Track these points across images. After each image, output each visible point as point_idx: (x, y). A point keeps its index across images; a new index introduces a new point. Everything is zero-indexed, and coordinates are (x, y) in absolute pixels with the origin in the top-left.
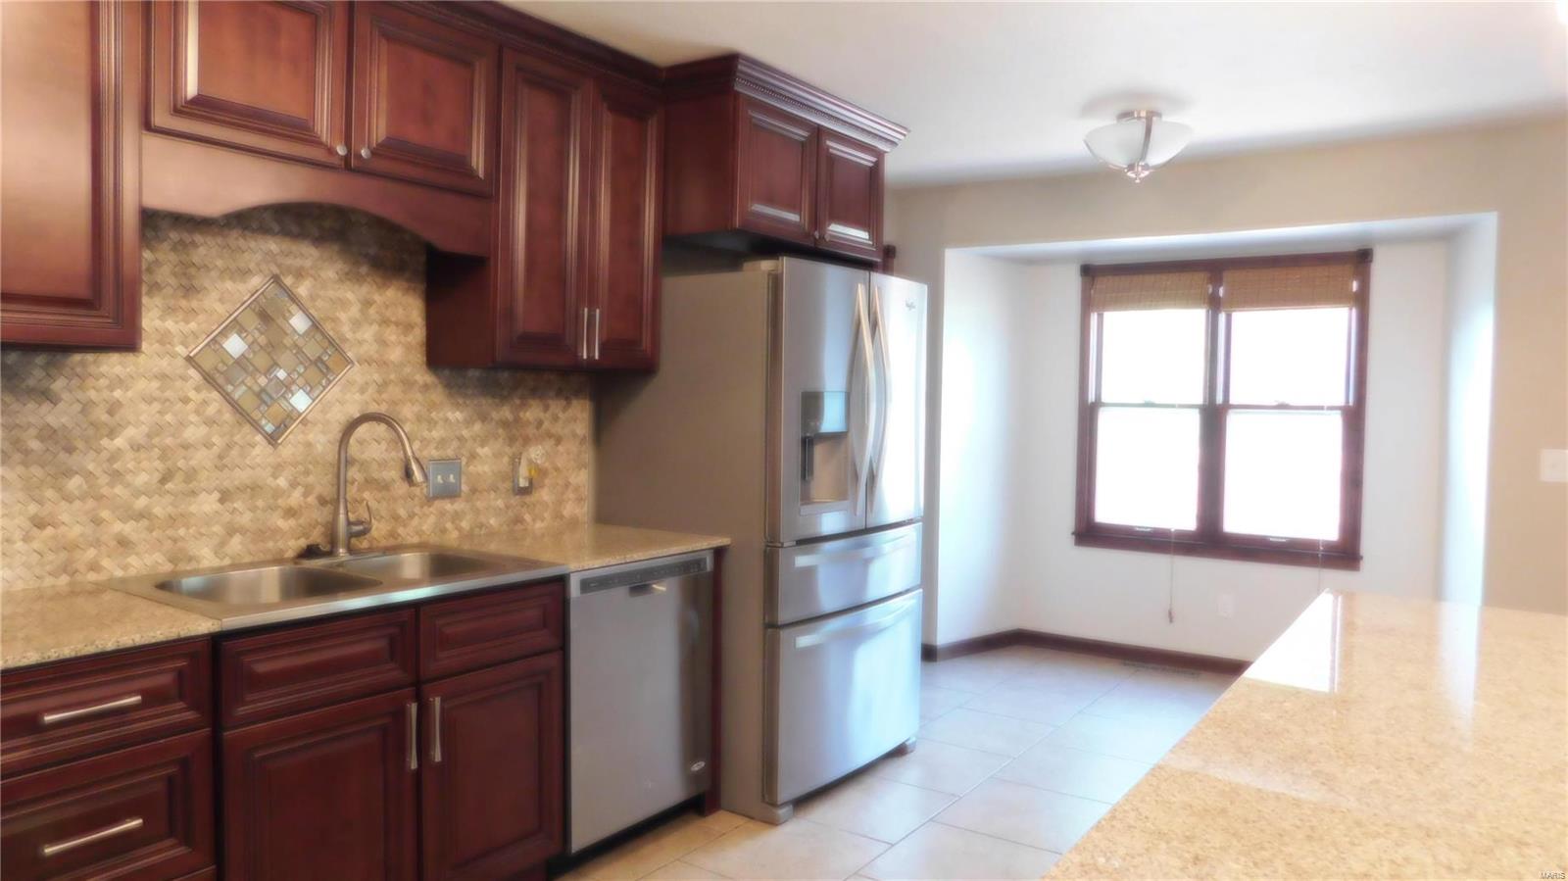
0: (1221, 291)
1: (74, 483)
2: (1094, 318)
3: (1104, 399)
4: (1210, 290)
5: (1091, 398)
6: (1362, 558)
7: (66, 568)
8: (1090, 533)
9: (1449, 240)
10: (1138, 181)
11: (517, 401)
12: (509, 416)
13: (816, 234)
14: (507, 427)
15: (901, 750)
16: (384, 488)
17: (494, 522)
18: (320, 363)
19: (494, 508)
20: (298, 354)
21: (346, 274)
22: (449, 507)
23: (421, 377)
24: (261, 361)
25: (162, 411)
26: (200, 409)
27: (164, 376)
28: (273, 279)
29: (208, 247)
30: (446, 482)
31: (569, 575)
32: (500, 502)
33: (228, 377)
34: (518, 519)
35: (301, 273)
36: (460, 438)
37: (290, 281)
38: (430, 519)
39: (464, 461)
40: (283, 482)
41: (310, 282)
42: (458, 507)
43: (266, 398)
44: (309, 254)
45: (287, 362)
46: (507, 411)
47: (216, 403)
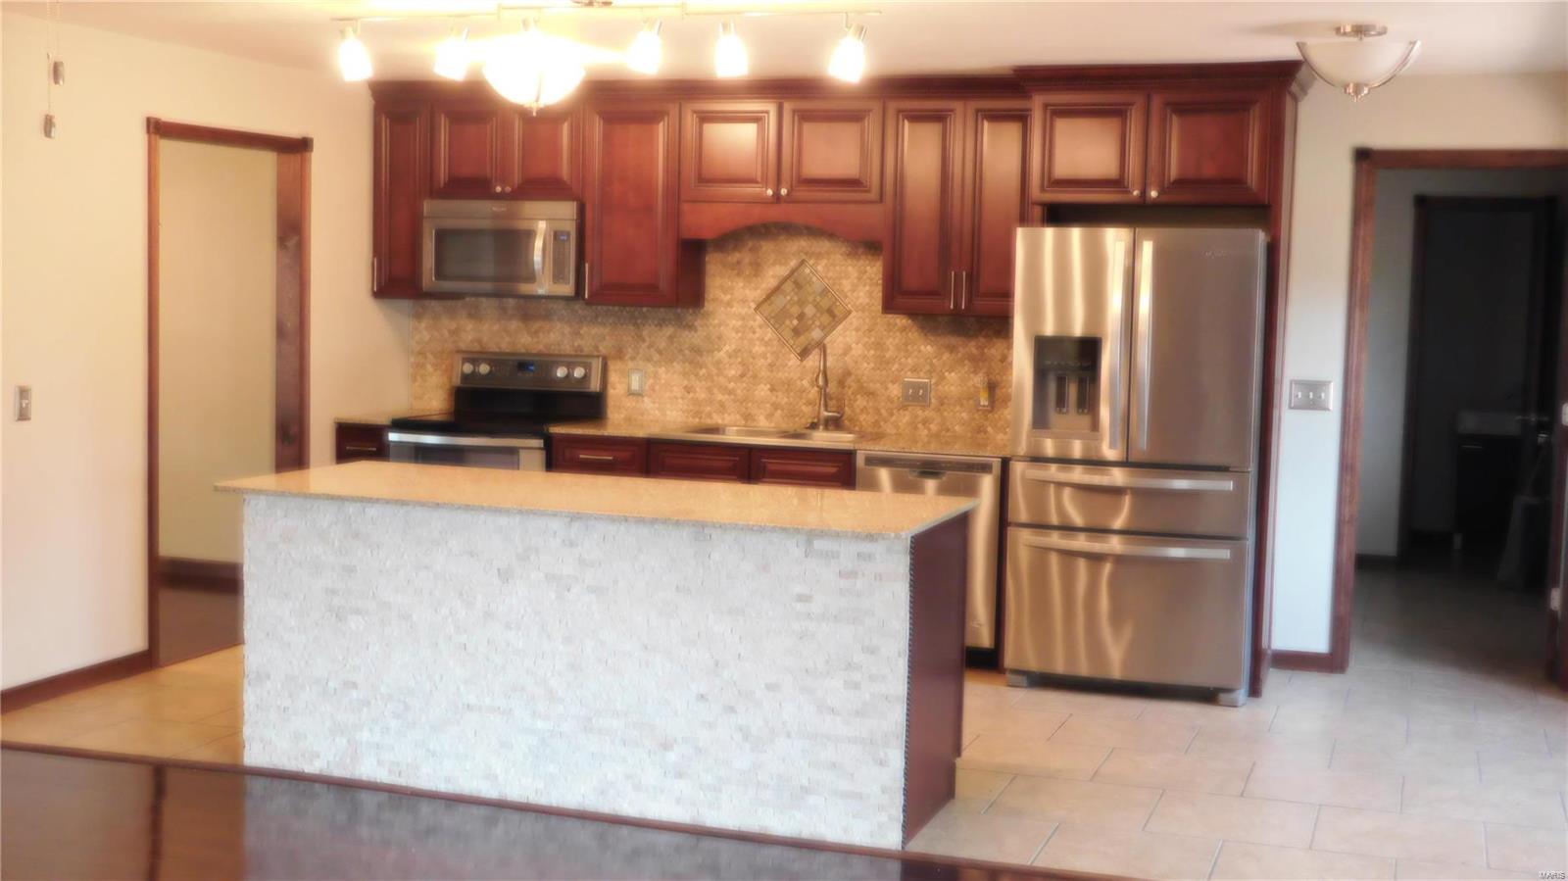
1: (703, 372)
7: (696, 412)
11: (982, 340)
12: (974, 351)
13: (1136, 193)
14: (973, 359)
15: (1207, 696)
16: (871, 394)
17: (957, 428)
18: (830, 312)
19: (959, 419)
20: (816, 305)
21: (849, 255)
22: (920, 412)
23: (901, 321)
24: (795, 310)
25: (741, 338)
26: (762, 338)
27: (743, 319)
28: (803, 262)
29: (767, 247)
30: (916, 396)
31: (855, 451)
32: (964, 415)
33: (776, 320)
34: (981, 430)
35: (818, 256)
36: (931, 364)
37: (811, 262)
38: (905, 418)
39: (933, 381)
40: (805, 383)
41: (825, 261)
42: (928, 413)
43: (797, 332)
44: (824, 245)
45: (810, 310)
46: (972, 347)
47: (770, 334)
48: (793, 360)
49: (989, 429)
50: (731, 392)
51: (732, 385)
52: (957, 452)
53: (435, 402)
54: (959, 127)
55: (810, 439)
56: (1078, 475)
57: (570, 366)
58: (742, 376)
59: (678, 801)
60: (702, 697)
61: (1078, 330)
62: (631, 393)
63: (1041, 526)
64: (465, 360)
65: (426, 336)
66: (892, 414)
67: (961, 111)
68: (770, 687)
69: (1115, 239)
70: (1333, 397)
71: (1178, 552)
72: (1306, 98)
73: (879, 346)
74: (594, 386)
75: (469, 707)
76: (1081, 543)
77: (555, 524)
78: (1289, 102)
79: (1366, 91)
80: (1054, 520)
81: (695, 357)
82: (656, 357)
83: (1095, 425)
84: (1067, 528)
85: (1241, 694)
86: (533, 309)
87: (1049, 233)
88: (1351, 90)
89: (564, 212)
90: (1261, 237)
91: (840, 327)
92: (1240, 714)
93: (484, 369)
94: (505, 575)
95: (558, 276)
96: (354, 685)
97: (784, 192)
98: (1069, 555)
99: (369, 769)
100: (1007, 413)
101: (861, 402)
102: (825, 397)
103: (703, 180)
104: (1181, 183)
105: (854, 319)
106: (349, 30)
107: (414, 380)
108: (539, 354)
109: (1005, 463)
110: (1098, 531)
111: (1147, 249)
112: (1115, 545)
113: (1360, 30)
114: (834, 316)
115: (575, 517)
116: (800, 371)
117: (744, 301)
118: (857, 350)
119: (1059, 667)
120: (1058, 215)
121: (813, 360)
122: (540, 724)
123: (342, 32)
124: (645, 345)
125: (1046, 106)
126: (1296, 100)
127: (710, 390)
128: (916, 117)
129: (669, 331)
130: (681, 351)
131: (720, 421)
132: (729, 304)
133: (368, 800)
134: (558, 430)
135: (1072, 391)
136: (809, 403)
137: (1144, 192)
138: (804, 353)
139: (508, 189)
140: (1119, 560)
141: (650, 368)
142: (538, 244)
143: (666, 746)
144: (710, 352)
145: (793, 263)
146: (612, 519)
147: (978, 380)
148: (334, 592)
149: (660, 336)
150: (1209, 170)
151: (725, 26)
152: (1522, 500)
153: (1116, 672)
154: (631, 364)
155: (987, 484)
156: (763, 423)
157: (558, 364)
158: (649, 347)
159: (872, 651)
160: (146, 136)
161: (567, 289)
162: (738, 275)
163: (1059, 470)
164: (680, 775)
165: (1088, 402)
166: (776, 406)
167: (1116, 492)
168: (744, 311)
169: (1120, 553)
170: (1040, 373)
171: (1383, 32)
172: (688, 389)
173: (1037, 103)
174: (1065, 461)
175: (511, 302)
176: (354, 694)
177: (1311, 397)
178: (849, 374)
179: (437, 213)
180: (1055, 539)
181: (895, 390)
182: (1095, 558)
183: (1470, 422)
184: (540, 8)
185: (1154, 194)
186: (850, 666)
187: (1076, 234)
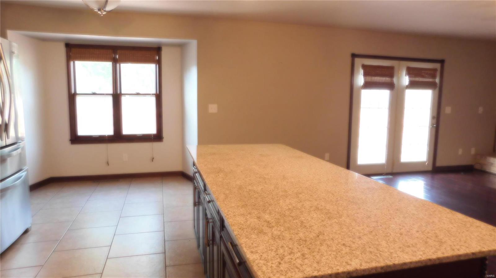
0: (117, 57)
2: (72, 63)
3: (78, 92)
4: (114, 56)
5: (73, 91)
6: (163, 138)
8: (76, 139)
9: (182, 47)
10: (102, 15)
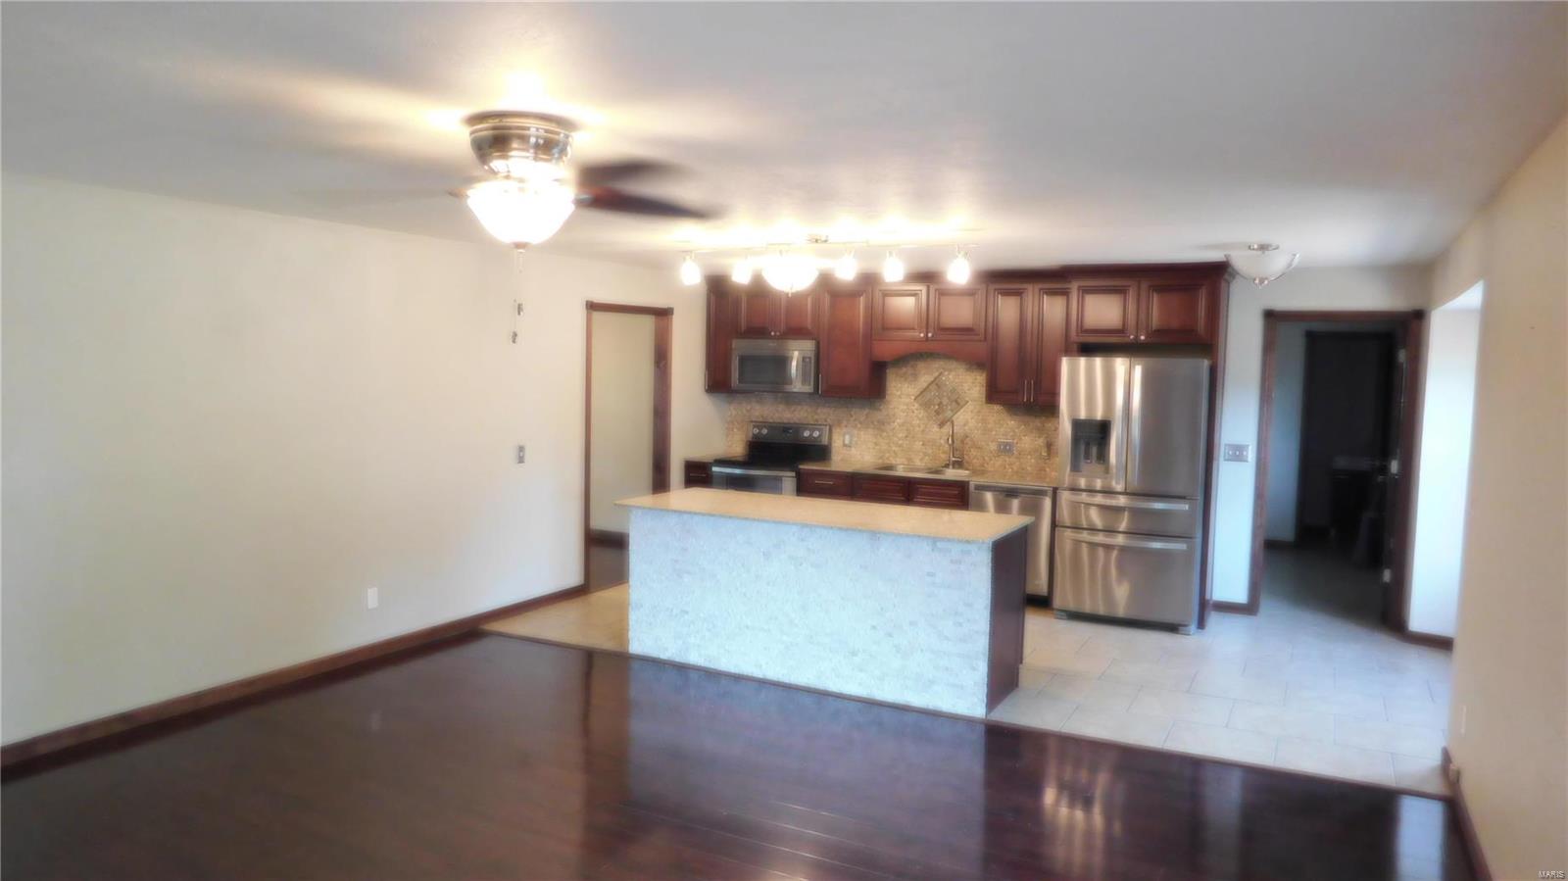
1: (885, 434)
7: (881, 458)
11: (1044, 418)
12: (1039, 424)
13: (1132, 337)
14: (1038, 429)
15: (1172, 628)
16: (979, 448)
17: (1029, 468)
18: (956, 402)
19: (1030, 462)
20: (949, 398)
21: (967, 370)
22: (1007, 459)
23: (997, 407)
24: (937, 401)
25: (907, 416)
26: (918, 415)
27: (907, 405)
28: (941, 374)
29: (921, 365)
30: (1006, 449)
31: (968, 482)
32: (1033, 461)
33: (926, 405)
34: (1042, 469)
35: (950, 371)
36: (1014, 431)
37: (946, 373)
38: (999, 462)
39: (1015, 441)
40: (942, 442)
41: (953, 373)
42: (1013, 459)
43: (938, 413)
44: (953, 364)
45: (945, 401)
46: (1037, 422)
47: (922, 414)
48: (935, 429)
49: (1048, 470)
50: (900, 446)
51: (900, 442)
52: (1030, 483)
53: (737, 448)
54: (1030, 297)
55: (943, 474)
56: (1099, 499)
57: (812, 430)
58: (906, 437)
59: (860, 684)
60: (874, 627)
61: (1099, 415)
62: (845, 445)
63: (1077, 528)
64: (754, 427)
65: (734, 413)
66: (991, 460)
67: (1031, 290)
68: (912, 623)
69: (1120, 364)
70: (1251, 454)
71: (1157, 545)
72: (1234, 281)
73: (984, 421)
74: (825, 441)
75: (747, 627)
76: (1100, 538)
77: (794, 529)
78: (1223, 284)
79: (1266, 282)
80: (1085, 524)
81: (880, 426)
82: (859, 426)
83: (1107, 470)
84: (1093, 529)
85: (1193, 627)
86: (791, 399)
87: (1082, 361)
88: (1257, 282)
89: (808, 346)
90: (1206, 363)
91: (962, 410)
92: (1192, 640)
93: (765, 431)
94: (767, 555)
95: (804, 381)
96: (687, 612)
97: (930, 335)
98: (1093, 545)
99: (694, 658)
100: (1057, 460)
101: (973, 452)
102: (954, 450)
103: (885, 328)
104: (1159, 332)
105: (970, 406)
106: (688, 257)
107: (727, 436)
108: (795, 423)
109: (1055, 490)
110: (1110, 531)
111: (1138, 371)
112: (1120, 540)
113: (1263, 248)
114: (958, 403)
115: (804, 526)
116: (938, 434)
117: (908, 395)
118: (972, 423)
119: (1087, 608)
120: (1088, 349)
121: (947, 429)
122: (785, 638)
123: (685, 259)
124: (852, 419)
125: (1079, 288)
126: (1228, 283)
127: (888, 444)
128: (1007, 293)
129: (867, 411)
130: (873, 423)
131: (894, 462)
132: (900, 397)
133: (693, 676)
134: (805, 467)
135: (1094, 450)
136: (944, 452)
137: (1137, 337)
138: (941, 425)
139: (778, 334)
140: (1123, 549)
141: (855, 432)
142: (794, 363)
143: (854, 654)
144: (889, 424)
145: (937, 374)
146: (824, 527)
147: (1041, 441)
148: (676, 561)
149: (860, 414)
150: (1175, 324)
151: (890, 253)
152: (1367, 516)
153: (1121, 612)
154: (844, 430)
155: (1047, 503)
156: (918, 463)
157: (806, 429)
158: (855, 420)
159: (969, 605)
160: (585, 311)
161: (809, 388)
162: (906, 379)
163: (1088, 496)
164: (861, 670)
165: (1103, 456)
166: (925, 454)
167: (1118, 510)
168: (908, 400)
169: (1122, 544)
170: (1076, 439)
171: (1277, 248)
172: (876, 444)
173: (1074, 286)
174: (1091, 491)
175: (780, 395)
176: (686, 617)
177: (1237, 453)
178: (967, 437)
179: (740, 347)
180: (1085, 536)
181: (993, 447)
182: (1108, 547)
183: (1342, 462)
184: (789, 244)
185: (1142, 338)
186: (956, 613)
187: (1098, 362)
